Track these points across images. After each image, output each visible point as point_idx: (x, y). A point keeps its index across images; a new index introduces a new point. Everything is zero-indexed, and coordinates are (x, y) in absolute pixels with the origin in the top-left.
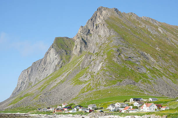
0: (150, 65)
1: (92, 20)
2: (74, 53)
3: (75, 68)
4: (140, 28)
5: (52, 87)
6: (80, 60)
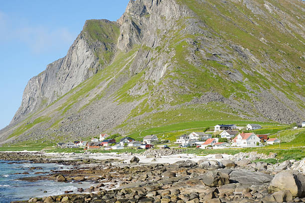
0: (249, 68)
2: (119, 47)
3: (121, 73)
4: (232, 3)
5: (81, 106)
6: (129, 59)
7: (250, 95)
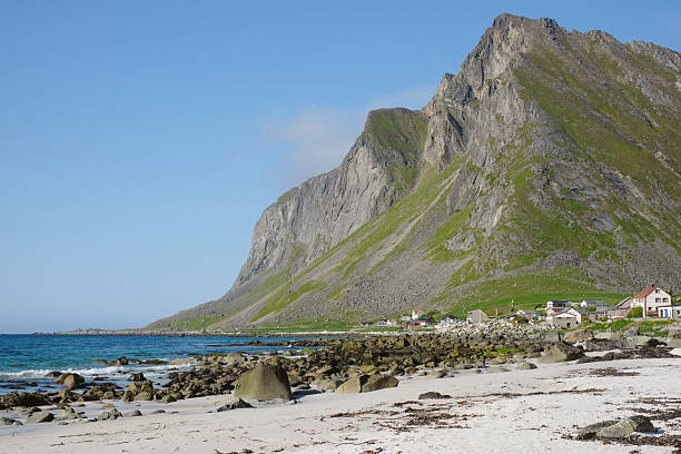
0: (625, 208)
1: (477, 55)
2: (427, 159)
3: (433, 208)
4: (619, 84)
5: (373, 264)
6: (446, 184)
7: (619, 253)
